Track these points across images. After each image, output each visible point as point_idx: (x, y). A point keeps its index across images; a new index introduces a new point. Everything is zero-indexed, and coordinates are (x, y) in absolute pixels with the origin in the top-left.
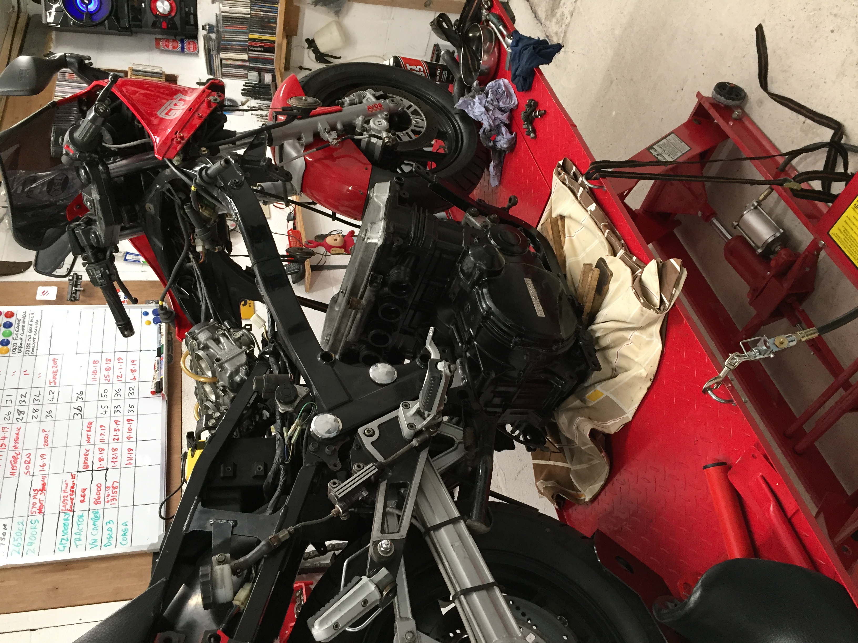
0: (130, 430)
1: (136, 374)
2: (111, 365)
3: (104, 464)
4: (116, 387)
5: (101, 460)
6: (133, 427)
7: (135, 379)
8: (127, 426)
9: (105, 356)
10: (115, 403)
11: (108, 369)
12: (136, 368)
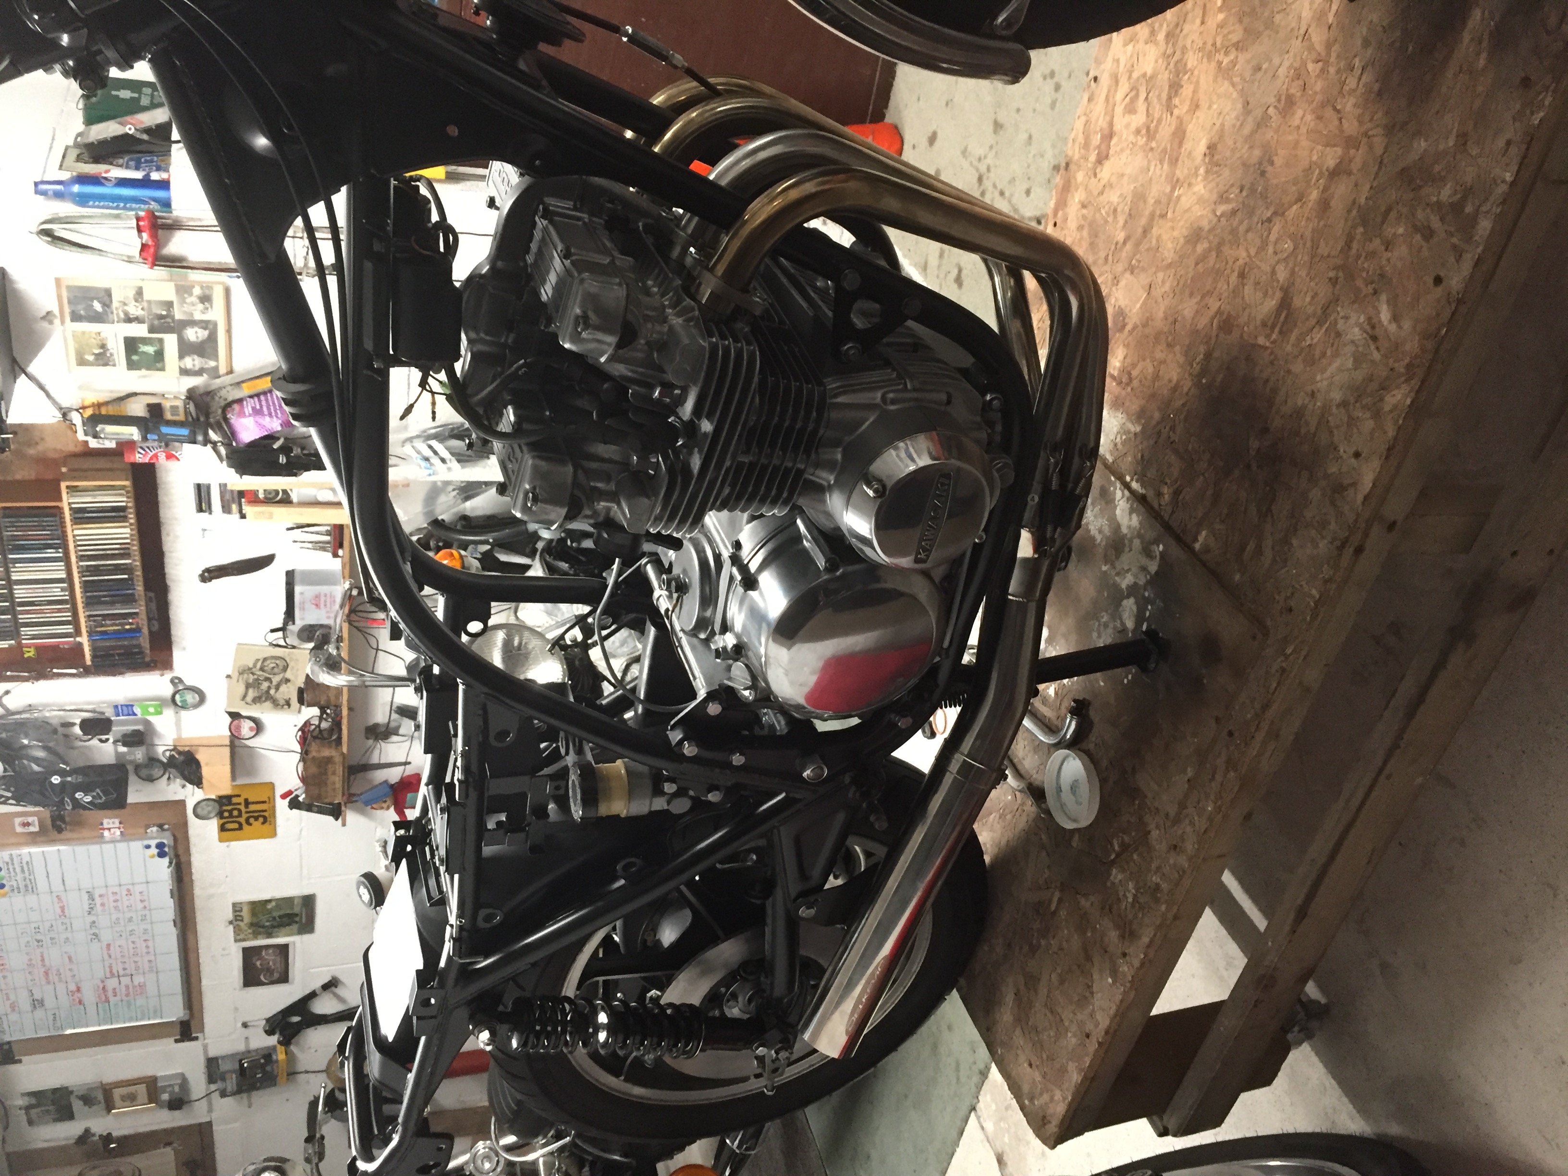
0: (147, 947)
1: (146, 903)
2: (118, 897)
3: (128, 972)
4: (128, 915)
5: (124, 969)
6: (150, 944)
7: (145, 907)
8: (144, 945)
9: (111, 890)
10: (129, 928)
11: (116, 901)
12: (145, 898)
